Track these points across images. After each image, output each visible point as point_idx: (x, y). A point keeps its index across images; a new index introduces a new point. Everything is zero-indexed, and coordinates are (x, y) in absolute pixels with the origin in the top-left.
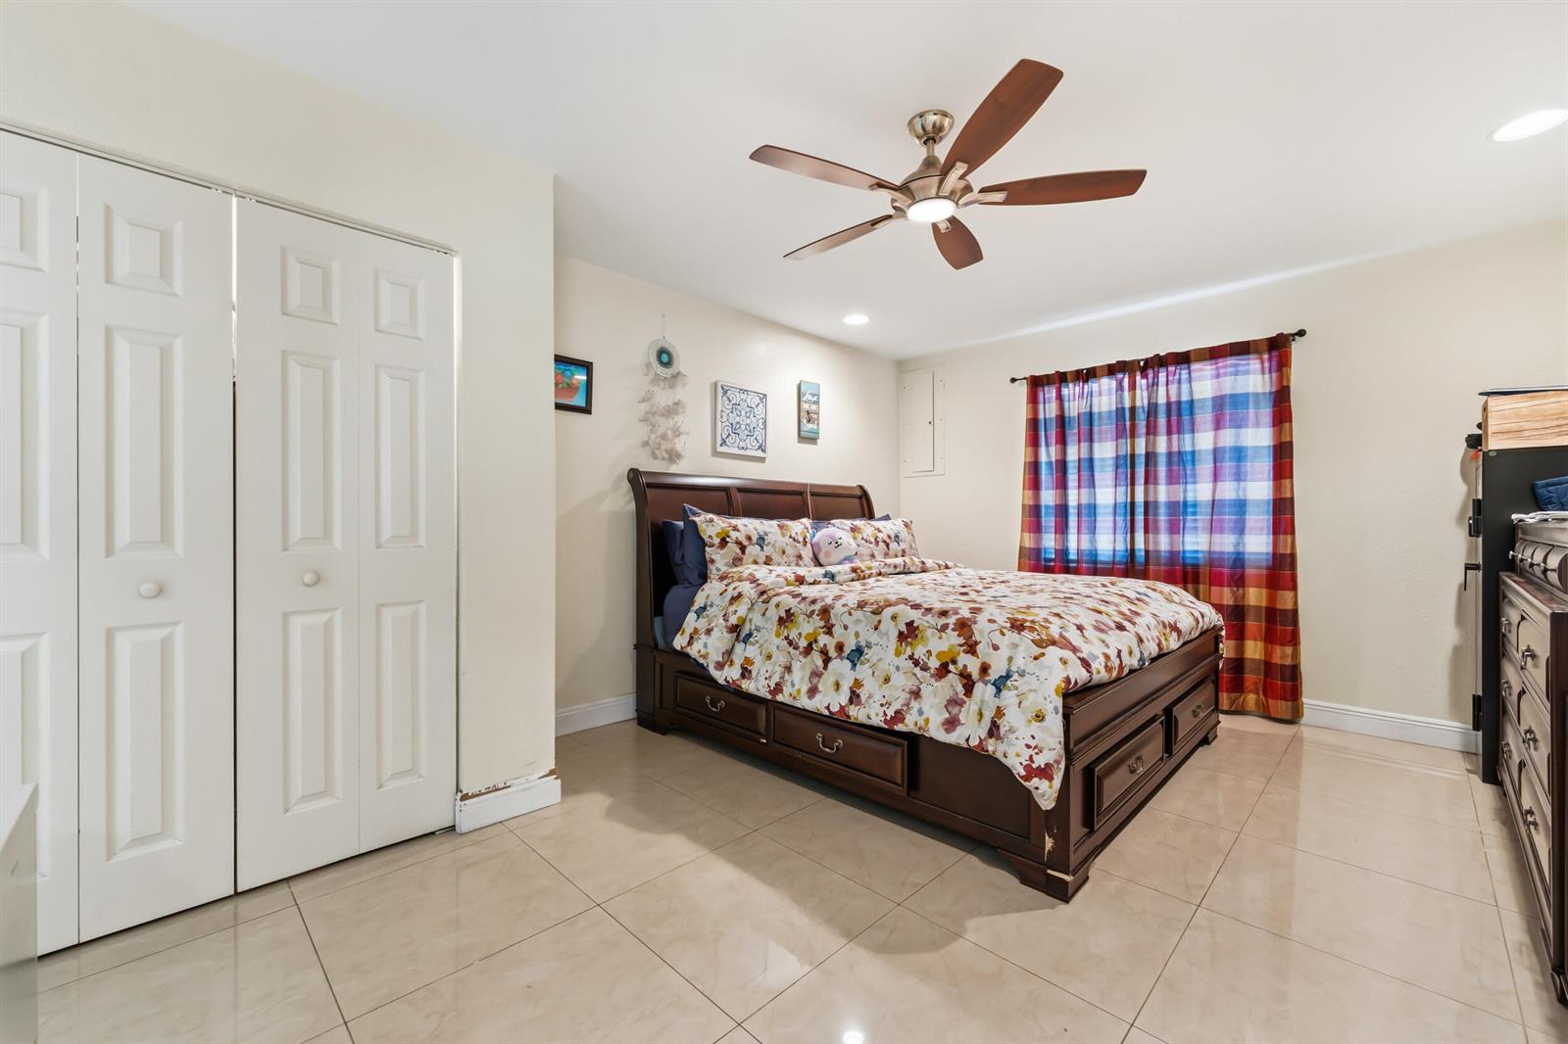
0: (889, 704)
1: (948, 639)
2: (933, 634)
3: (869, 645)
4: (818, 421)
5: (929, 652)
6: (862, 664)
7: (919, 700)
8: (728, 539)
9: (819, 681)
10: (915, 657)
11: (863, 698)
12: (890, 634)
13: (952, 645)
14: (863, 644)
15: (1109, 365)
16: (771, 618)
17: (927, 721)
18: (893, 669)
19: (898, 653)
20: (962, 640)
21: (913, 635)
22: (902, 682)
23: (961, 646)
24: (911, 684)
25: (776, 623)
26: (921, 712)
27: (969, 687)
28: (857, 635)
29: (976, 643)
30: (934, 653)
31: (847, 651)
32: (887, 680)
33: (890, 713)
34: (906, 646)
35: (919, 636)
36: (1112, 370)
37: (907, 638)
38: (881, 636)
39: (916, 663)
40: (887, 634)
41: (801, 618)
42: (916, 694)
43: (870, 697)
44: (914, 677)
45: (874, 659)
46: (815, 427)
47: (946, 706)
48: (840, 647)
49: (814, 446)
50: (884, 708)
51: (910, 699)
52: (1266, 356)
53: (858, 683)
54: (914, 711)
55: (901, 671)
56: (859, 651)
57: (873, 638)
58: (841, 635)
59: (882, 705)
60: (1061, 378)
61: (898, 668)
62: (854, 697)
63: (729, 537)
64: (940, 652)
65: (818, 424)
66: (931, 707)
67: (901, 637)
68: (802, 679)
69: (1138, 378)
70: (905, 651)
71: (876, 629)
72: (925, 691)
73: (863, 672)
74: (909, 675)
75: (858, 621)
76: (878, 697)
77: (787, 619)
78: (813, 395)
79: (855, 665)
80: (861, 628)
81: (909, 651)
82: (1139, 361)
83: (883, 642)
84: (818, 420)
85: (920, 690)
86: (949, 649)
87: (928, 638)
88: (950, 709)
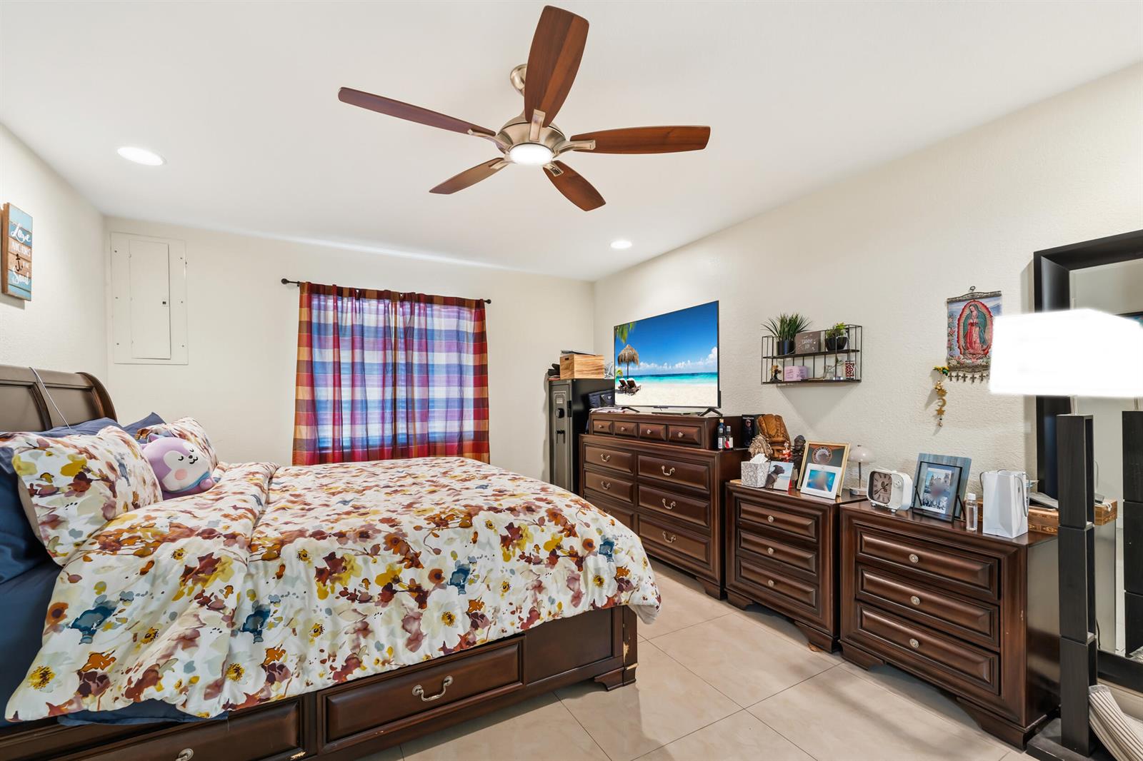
0: (519, 608)
1: (549, 530)
2: (536, 531)
3: (472, 561)
4: (30, 273)
5: (536, 546)
6: (473, 581)
7: (544, 591)
8: (89, 476)
9: (420, 625)
10: (527, 554)
11: (489, 616)
12: (491, 541)
13: (554, 535)
14: (465, 562)
15: (378, 291)
16: (297, 578)
17: (560, 605)
18: (508, 575)
19: (507, 558)
20: (560, 528)
21: (517, 536)
22: (521, 583)
23: (562, 532)
24: (531, 581)
25: (314, 581)
26: (552, 601)
27: (580, 562)
28: (454, 555)
29: (573, 526)
30: (541, 546)
31: (447, 576)
32: (506, 587)
33: (525, 615)
34: (514, 548)
35: (524, 535)
36: (381, 295)
37: (512, 540)
38: (482, 547)
39: (529, 560)
40: (489, 543)
41: (359, 560)
42: (539, 587)
43: (496, 610)
44: (532, 574)
45: (483, 573)
46: (26, 281)
47: (568, 586)
48: (436, 576)
49: (19, 310)
50: (517, 614)
51: (535, 594)
52: (474, 311)
53: (475, 604)
54: (546, 603)
55: (517, 574)
56: (463, 571)
57: (475, 551)
58: (432, 561)
59: (513, 613)
60: (338, 292)
61: (512, 572)
62: (477, 619)
63: (89, 471)
64: (546, 543)
65: (30, 278)
66: (558, 592)
67: (506, 542)
68: (392, 633)
69: (398, 306)
70: (514, 553)
71: (475, 542)
72: (546, 581)
73: (476, 590)
74: (526, 573)
75: (451, 540)
76: (504, 606)
77: (333, 568)
78: (26, 232)
79: (463, 587)
80: (456, 547)
81: (518, 552)
82: (399, 294)
83: (487, 552)
84: (30, 270)
85: (541, 582)
86: (552, 538)
87: (532, 535)
88: (572, 587)
